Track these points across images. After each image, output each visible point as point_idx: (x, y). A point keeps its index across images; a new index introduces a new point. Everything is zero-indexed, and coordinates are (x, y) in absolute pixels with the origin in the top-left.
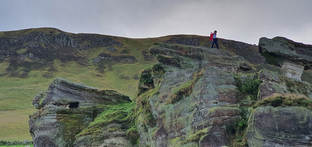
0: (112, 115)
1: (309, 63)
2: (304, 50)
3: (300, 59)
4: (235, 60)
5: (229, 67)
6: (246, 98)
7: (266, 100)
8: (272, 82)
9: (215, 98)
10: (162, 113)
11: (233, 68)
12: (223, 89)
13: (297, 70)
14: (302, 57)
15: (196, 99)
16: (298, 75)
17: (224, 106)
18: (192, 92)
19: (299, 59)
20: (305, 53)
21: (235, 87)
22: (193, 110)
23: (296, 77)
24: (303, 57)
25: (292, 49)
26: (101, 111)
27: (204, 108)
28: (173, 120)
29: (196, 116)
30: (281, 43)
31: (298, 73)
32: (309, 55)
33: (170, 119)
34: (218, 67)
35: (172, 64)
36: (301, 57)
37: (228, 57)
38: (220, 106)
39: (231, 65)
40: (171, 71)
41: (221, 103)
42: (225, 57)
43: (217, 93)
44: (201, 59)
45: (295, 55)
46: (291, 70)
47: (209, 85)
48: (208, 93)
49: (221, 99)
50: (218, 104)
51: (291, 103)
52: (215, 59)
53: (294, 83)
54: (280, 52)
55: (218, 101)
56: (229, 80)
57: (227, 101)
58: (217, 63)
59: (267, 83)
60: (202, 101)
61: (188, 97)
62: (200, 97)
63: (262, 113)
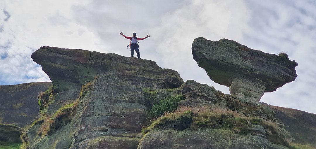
1: (273, 81)
2: (263, 60)
3: (257, 73)
4: (161, 73)
5: (148, 81)
7: (166, 119)
8: (201, 99)
9: (104, 122)
11: (155, 84)
12: (120, 109)
14: (260, 70)
15: (77, 126)
17: (118, 136)
18: (74, 114)
19: (255, 73)
20: (265, 65)
21: (144, 107)
23: (253, 100)
24: (262, 71)
25: (245, 59)
30: (228, 48)
31: (254, 94)
32: (271, 68)
34: (131, 82)
35: (66, 78)
37: (152, 69)
38: (110, 135)
39: (152, 80)
40: (66, 90)
41: (113, 131)
42: (146, 69)
43: (109, 114)
44: (107, 69)
45: (249, 67)
46: (244, 89)
47: (97, 102)
48: (94, 115)
49: (114, 124)
50: (107, 132)
51: (206, 122)
52: (128, 70)
53: (243, 105)
54: (226, 60)
55: (108, 127)
56: (135, 96)
57: (124, 129)
58: (129, 76)
59: (192, 99)
60: (83, 128)
61: (68, 124)
62: (82, 121)
63: (154, 141)
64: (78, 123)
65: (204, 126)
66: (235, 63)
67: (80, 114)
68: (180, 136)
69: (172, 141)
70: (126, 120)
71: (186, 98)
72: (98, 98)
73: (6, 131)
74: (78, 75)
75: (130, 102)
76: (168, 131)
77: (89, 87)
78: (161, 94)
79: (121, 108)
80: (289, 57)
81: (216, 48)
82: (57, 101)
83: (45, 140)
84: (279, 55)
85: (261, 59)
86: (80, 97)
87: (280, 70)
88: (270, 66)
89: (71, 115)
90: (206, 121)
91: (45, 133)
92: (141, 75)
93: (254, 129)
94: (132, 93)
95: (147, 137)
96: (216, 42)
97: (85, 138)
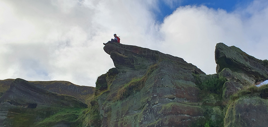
0: (62, 116)
6: (209, 97)
8: (237, 81)
9: (172, 92)
10: (108, 111)
12: (181, 84)
15: (148, 94)
17: (183, 103)
18: (143, 86)
22: (144, 107)
26: (54, 113)
27: (157, 104)
28: (119, 120)
29: (147, 114)
33: (116, 118)
38: (178, 102)
40: (124, 72)
41: (178, 99)
47: (165, 77)
48: (163, 86)
49: (179, 94)
50: (174, 100)
55: (175, 96)
57: (185, 98)
60: (155, 95)
61: (139, 93)
62: (153, 90)
70: (185, 92)
74: (134, 63)
82: (118, 79)
83: (116, 103)
86: (147, 74)
89: (141, 87)
97: (157, 103)
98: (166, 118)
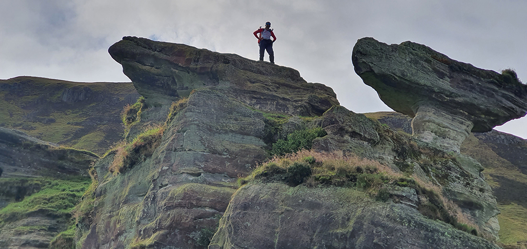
0: (46, 199)
1: (485, 115)
2: (472, 79)
3: (459, 99)
4: (304, 89)
5: (281, 102)
7: (273, 166)
8: (352, 137)
11: (292, 107)
12: (224, 143)
13: (451, 128)
14: (465, 96)
15: (158, 163)
16: (455, 139)
18: (158, 145)
19: (456, 99)
20: (473, 88)
21: (262, 143)
23: (448, 144)
24: (468, 97)
25: (442, 76)
26: (35, 191)
28: (114, 213)
29: (148, 205)
30: (413, 57)
31: (453, 134)
32: (485, 93)
33: (110, 209)
34: (254, 101)
35: (159, 87)
36: (462, 96)
37: (292, 83)
38: (203, 183)
39: (289, 100)
40: (158, 106)
41: (209, 176)
42: (282, 81)
43: (205, 149)
44: (218, 78)
45: (446, 90)
46: (435, 125)
47: (189, 129)
48: (183, 149)
49: (212, 166)
50: (199, 177)
51: (331, 177)
52: (251, 82)
53: (422, 151)
54: (407, 76)
55: (202, 170)
56: (250, 124)
57: (227, 174)
58: (252, 91)
59: (336, 137)
60: (165, 168)
61: (148, 159)
62: (165, 157)
63: (251, 198)
64: (160, 158)
65: (327, 182)
66: (422, 82)
67: (164, 147)
68: (290, 194)
69: (276, 201)
70: (230, 160)
71: (327, 134)
72: (192, 124)
73: (77, 159)
74: (176, 84)
75: (242, 134)
76: (273, 185)
77: (181, 105)
78: (293, 124)
79: (226, 143)
80: (518, 77)
81: (392, 56)
82: (144, 122)
83: (116, 180)
84: (500, 73)
85: (468, 78)
86: (167, 120)
87: (500, 98)
88: (483, 90)
89: (153, 147)
90: (330, 175)
91: (116, 171)
92: (270, 91)
93: (399, 193)
94: (247, 120)
95: (242, 191)
96: (394, 47)
97: (167, 183)
98: (169, 214)
